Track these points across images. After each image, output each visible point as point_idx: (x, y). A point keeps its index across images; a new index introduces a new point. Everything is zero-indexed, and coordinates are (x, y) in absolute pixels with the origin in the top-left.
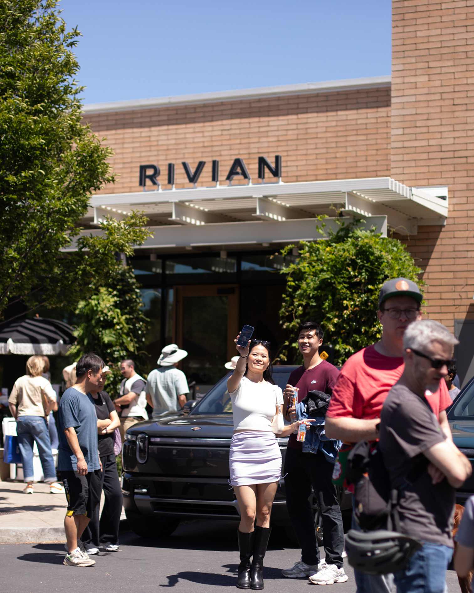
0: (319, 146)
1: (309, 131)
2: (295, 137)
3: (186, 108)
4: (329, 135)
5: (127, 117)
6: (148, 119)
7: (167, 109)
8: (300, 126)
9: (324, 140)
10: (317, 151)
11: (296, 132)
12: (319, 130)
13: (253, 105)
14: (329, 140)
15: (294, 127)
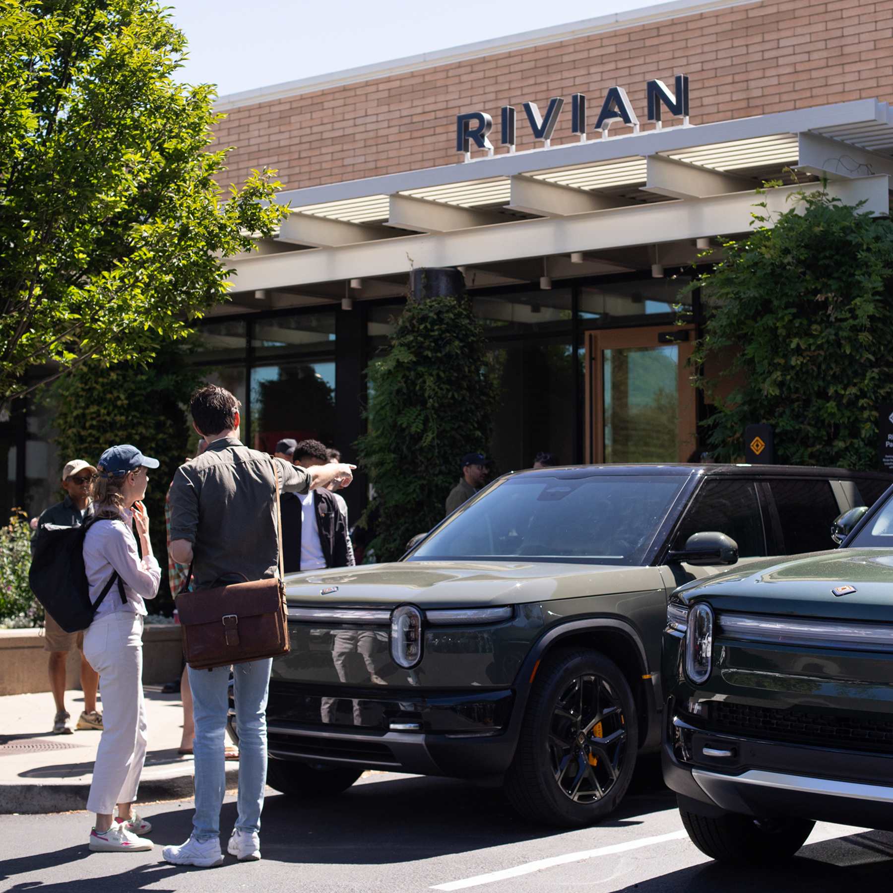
0: (864, 75)
1: (847, 50)
2: (823, 63)
3: (644, 29)
4: (881, 54)
5: (552, 53)
6: (584, 55)
7: (615, 35)
8: (831, 44)
9: (872, 65)
10: (861, 85)
11: (825, 54)
12: (863, 47)
13: (751, 14)
14: (882, 63)
15: (821, 45)
